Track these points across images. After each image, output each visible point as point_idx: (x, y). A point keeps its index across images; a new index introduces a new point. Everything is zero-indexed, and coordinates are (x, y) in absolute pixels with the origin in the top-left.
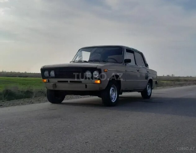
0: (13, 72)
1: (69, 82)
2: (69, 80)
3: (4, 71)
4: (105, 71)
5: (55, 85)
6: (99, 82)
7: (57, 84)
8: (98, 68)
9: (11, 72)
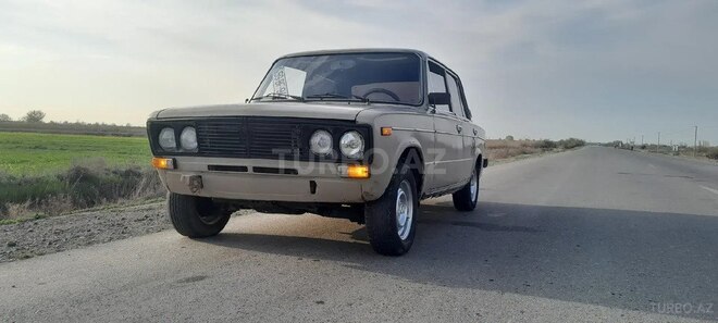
0: (100, 123)
1: (250, 170)
2: (249, 163)
3: (80, 121)
4: (385, 131)
5: (198, 180)
6: (360, 171)
7: (204, 176)
8: (360, 121)
9: (97, 125)
